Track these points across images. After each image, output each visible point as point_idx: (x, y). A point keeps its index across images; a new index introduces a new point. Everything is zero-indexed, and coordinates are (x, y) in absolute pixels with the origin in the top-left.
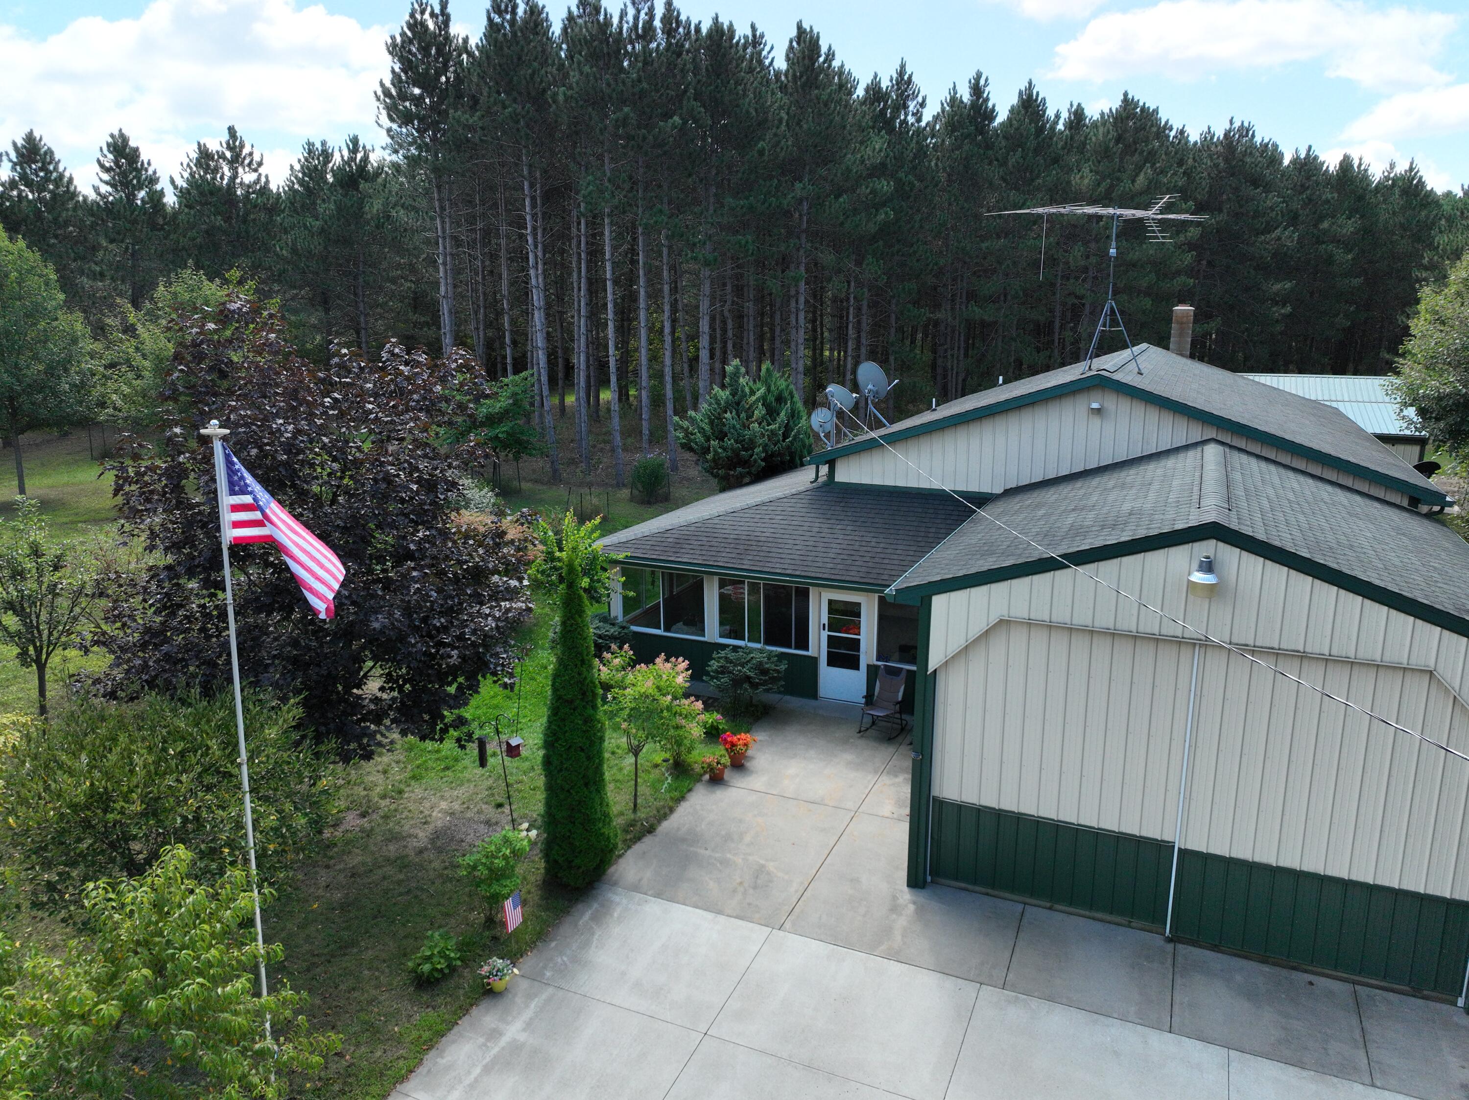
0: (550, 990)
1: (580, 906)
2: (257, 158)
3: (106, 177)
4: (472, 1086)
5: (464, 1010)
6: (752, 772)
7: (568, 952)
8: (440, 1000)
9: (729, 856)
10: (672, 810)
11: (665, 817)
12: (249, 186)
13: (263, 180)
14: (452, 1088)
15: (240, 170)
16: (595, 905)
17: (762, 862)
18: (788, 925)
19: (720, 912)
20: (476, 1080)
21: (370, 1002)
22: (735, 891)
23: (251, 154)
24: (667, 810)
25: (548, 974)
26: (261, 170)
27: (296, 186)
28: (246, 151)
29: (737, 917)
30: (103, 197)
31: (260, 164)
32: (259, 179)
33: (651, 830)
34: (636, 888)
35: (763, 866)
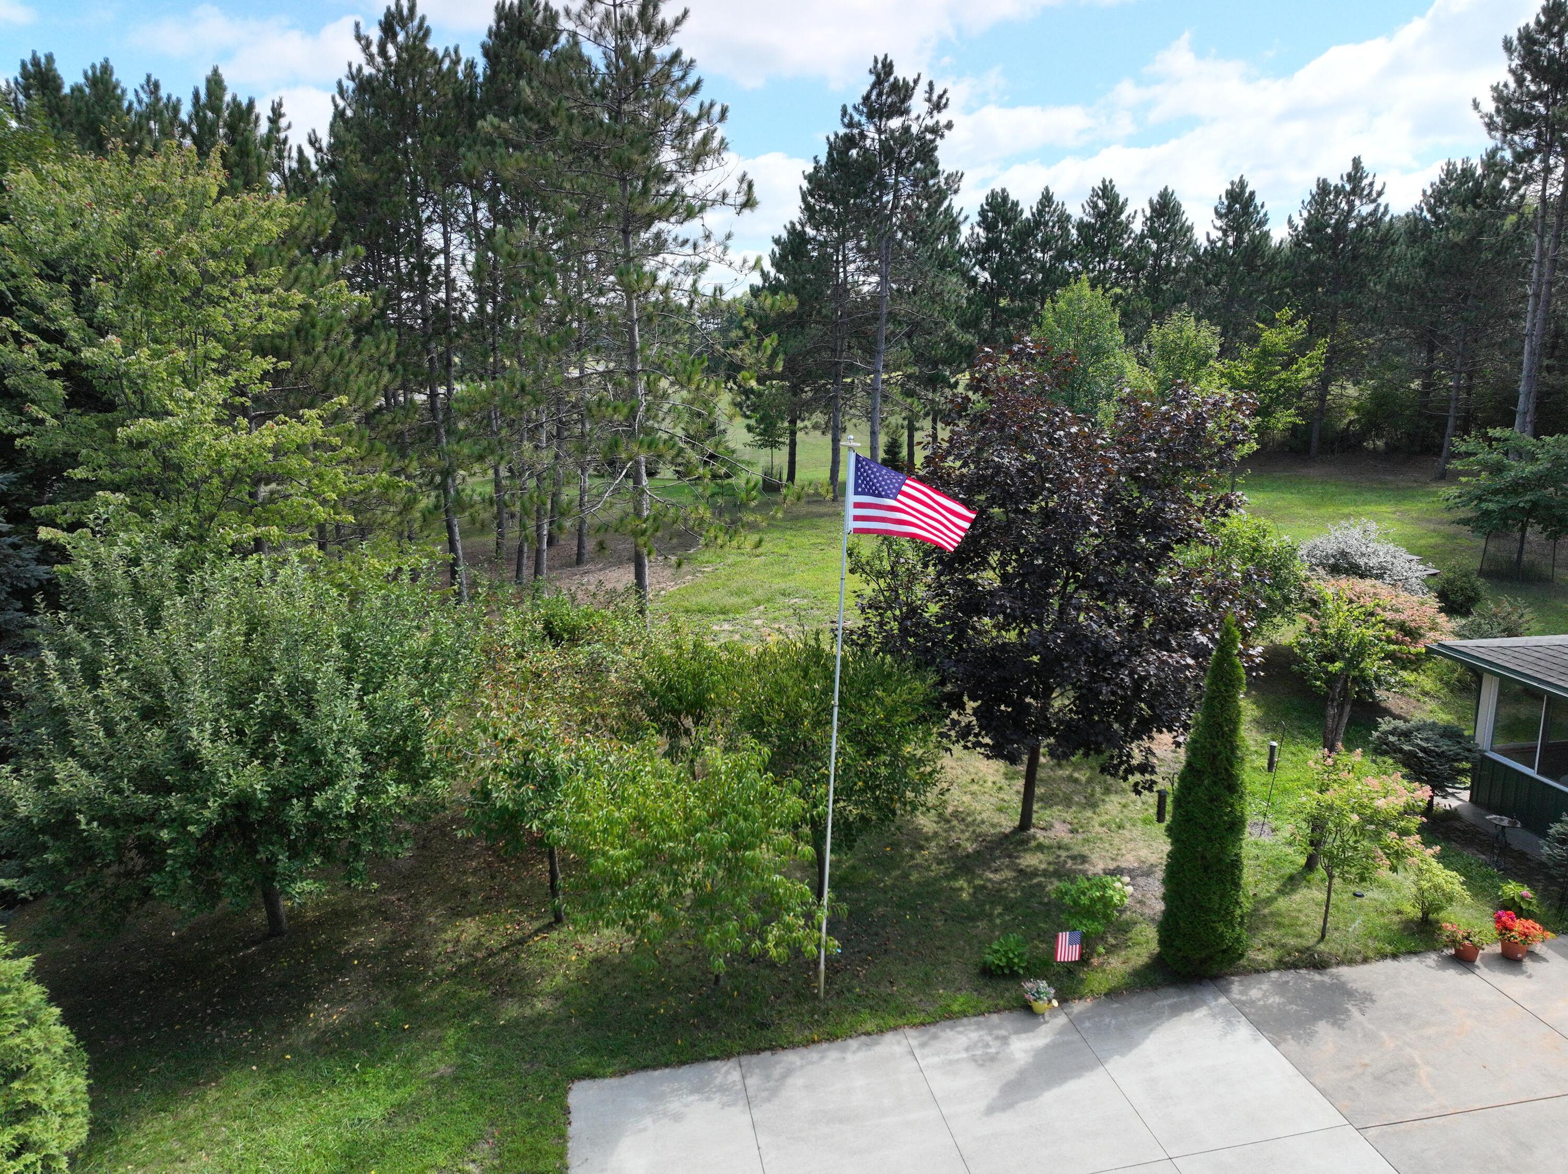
0: (1076, 1037)
1: (1172, 990)
2: (1377, 187)
3: (1219, 223)
4: (951, 1062)
5: (997, 1010)
6: (1523, 972)
7: (1122, 1019)
8: (988, 991)
9: (1383, 1034)
10: (1365, 960)
11: (1351, 962)
12: (1364, 219)
13: (1382, 209)
14: (938, 1054)
15: (1357, 202)
16: (1186, 998)
17: (1418, 1061)
18: (1371, 1132)
19: (1306, 1075)
20: (957, 1061)
21: (944, 963)
22: (1348, 1068)
23: (1371, 184)
24: (1359, 958)
25: (1087, 1024)
26: (1380, 200)
27: (1425, 213)
28: (1365, 182)
29: (1323, 1092)
30: (1212, 243)
31: (1380, 194)
32: (1376, 210)
33: (1320, 965)
34: (1242, 1008)
35: (1414, 1065)
